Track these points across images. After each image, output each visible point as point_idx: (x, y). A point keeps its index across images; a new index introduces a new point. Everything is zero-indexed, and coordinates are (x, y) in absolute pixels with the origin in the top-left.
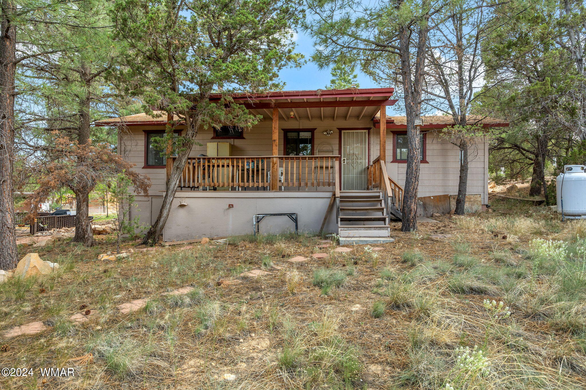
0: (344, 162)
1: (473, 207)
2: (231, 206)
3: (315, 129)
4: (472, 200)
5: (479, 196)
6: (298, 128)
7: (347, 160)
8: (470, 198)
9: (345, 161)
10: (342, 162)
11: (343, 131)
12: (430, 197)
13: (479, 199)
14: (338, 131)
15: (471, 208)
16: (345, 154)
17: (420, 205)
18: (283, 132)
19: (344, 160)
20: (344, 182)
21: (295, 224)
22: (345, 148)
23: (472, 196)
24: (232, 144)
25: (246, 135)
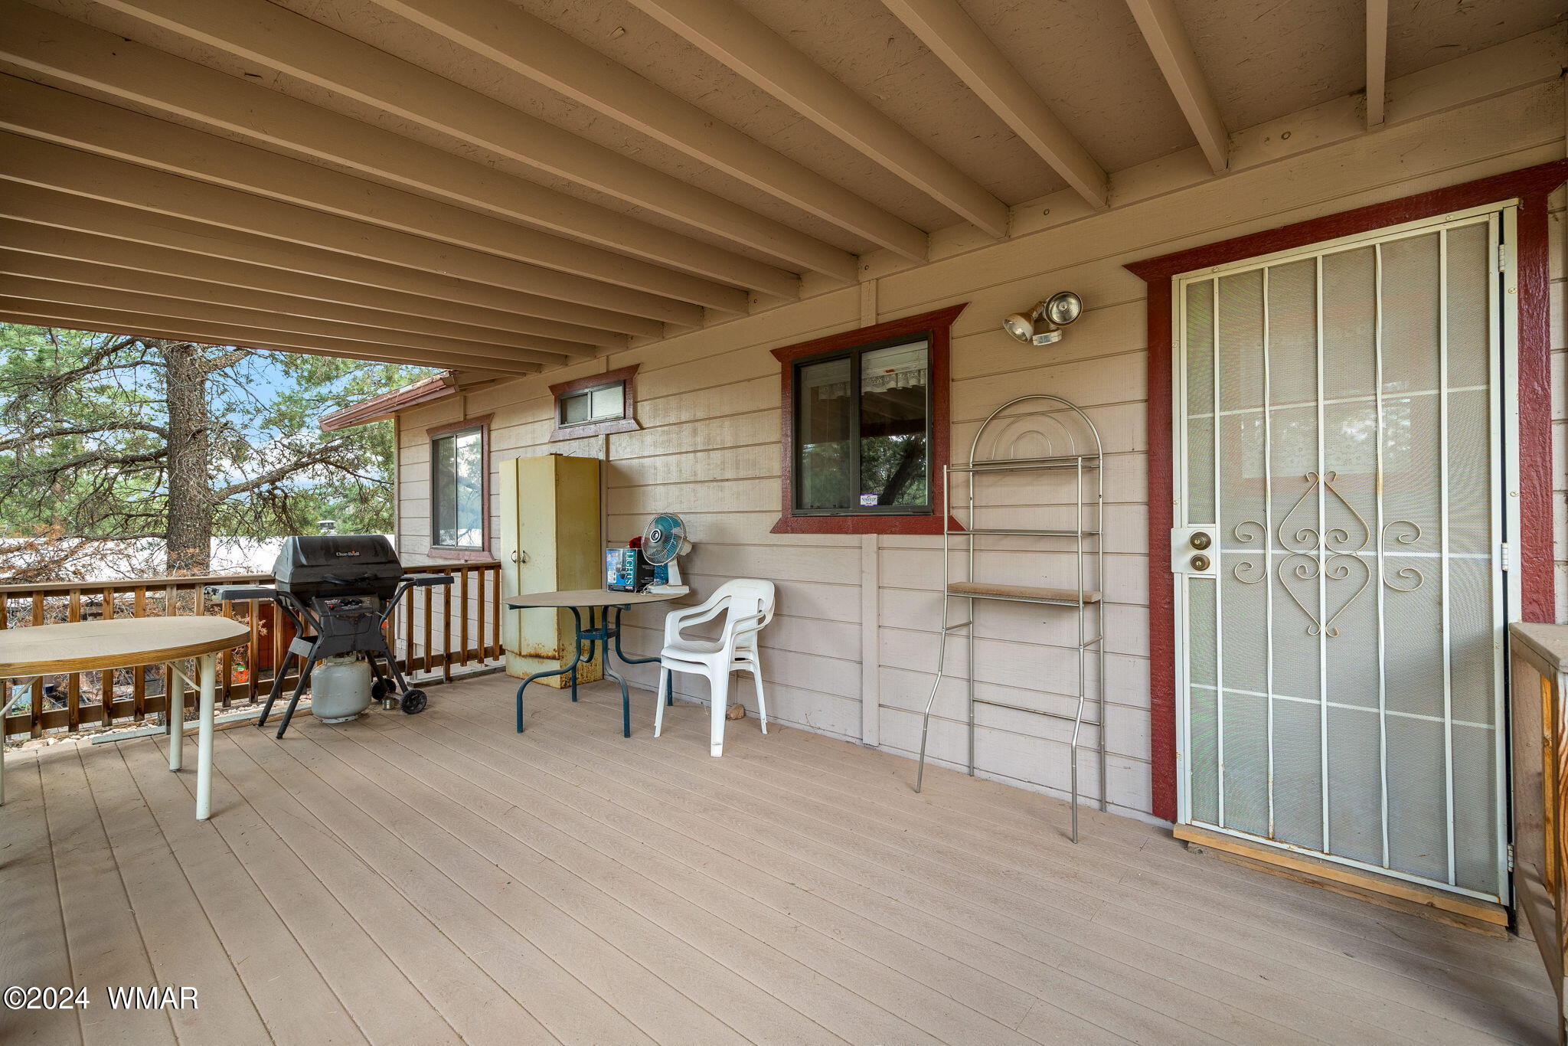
0: (1199, 563)
3: (955, 311)
6: (851, 326)
7: (1233, 538)
9: (1213, 554)
10: (1180, 563)
11: (1181, 283)
14: (1136, 288)
16: (1203, 488)
18: (777, 366)
19: (1200, 542)
20: (1205, 763)
22: (1202, 430)
24: (602, 456)
25: (645, 410)
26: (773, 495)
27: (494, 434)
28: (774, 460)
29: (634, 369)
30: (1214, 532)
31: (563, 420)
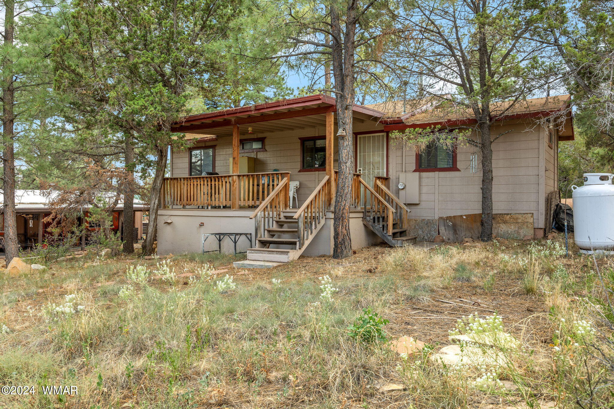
1: (521, 231)
2: (202, 225)
4: (520, 221)
5: (530, 215)
6: (315, 136)
7: (363, 170)
8: (517, 219)
11: (358, 136)
12: (461, 216)
13: (531, 220)
15: (518, 233)
17: (448, 226)
18: (300, 141)
21: (234, 244)
23: (520, 216)
24: (255, 157)
25: (267, 147)
26: (298, 166)
27: (216, 151)
28: (299, 159)
29: (265, 138)
30: (361, 169)
31: (243, 148)
